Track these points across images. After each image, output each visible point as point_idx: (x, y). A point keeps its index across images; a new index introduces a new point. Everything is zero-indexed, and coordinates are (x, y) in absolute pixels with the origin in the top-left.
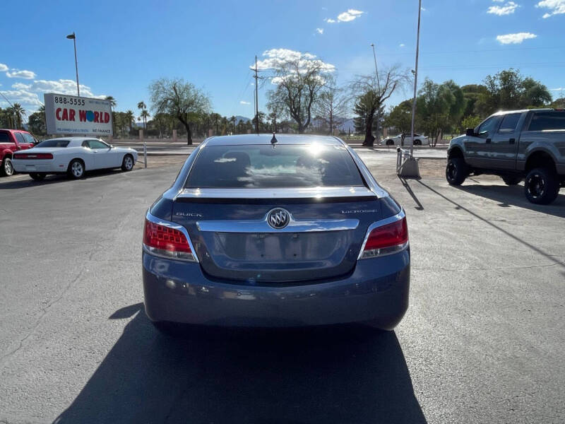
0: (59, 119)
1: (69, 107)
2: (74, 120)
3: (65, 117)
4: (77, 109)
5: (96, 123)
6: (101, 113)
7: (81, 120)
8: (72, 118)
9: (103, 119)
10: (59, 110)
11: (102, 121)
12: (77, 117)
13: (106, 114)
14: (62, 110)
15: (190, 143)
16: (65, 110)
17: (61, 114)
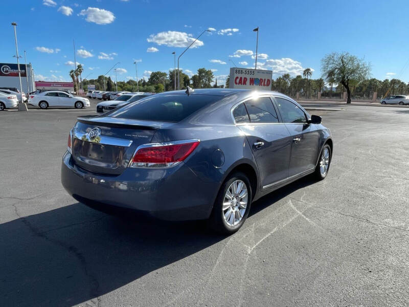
0: (236, 83)
1: (243, 76)
2: (246, 84)
3: (240, 82)
4: (248, 77)
5: (261, 86)
6: (265, 80)
7: (250, 85)
8: (245, 83)
9: (266, 84)
10: (237, 78)
11: (264, 85)
12: (248, 82)
13: (268, 80)
14: (239, 78)
15: (349, 102)
16: (241, 78)
17: (238, 81)
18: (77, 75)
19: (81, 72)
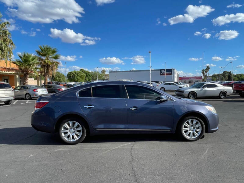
18: (206, 72)
19: (208, 70)
